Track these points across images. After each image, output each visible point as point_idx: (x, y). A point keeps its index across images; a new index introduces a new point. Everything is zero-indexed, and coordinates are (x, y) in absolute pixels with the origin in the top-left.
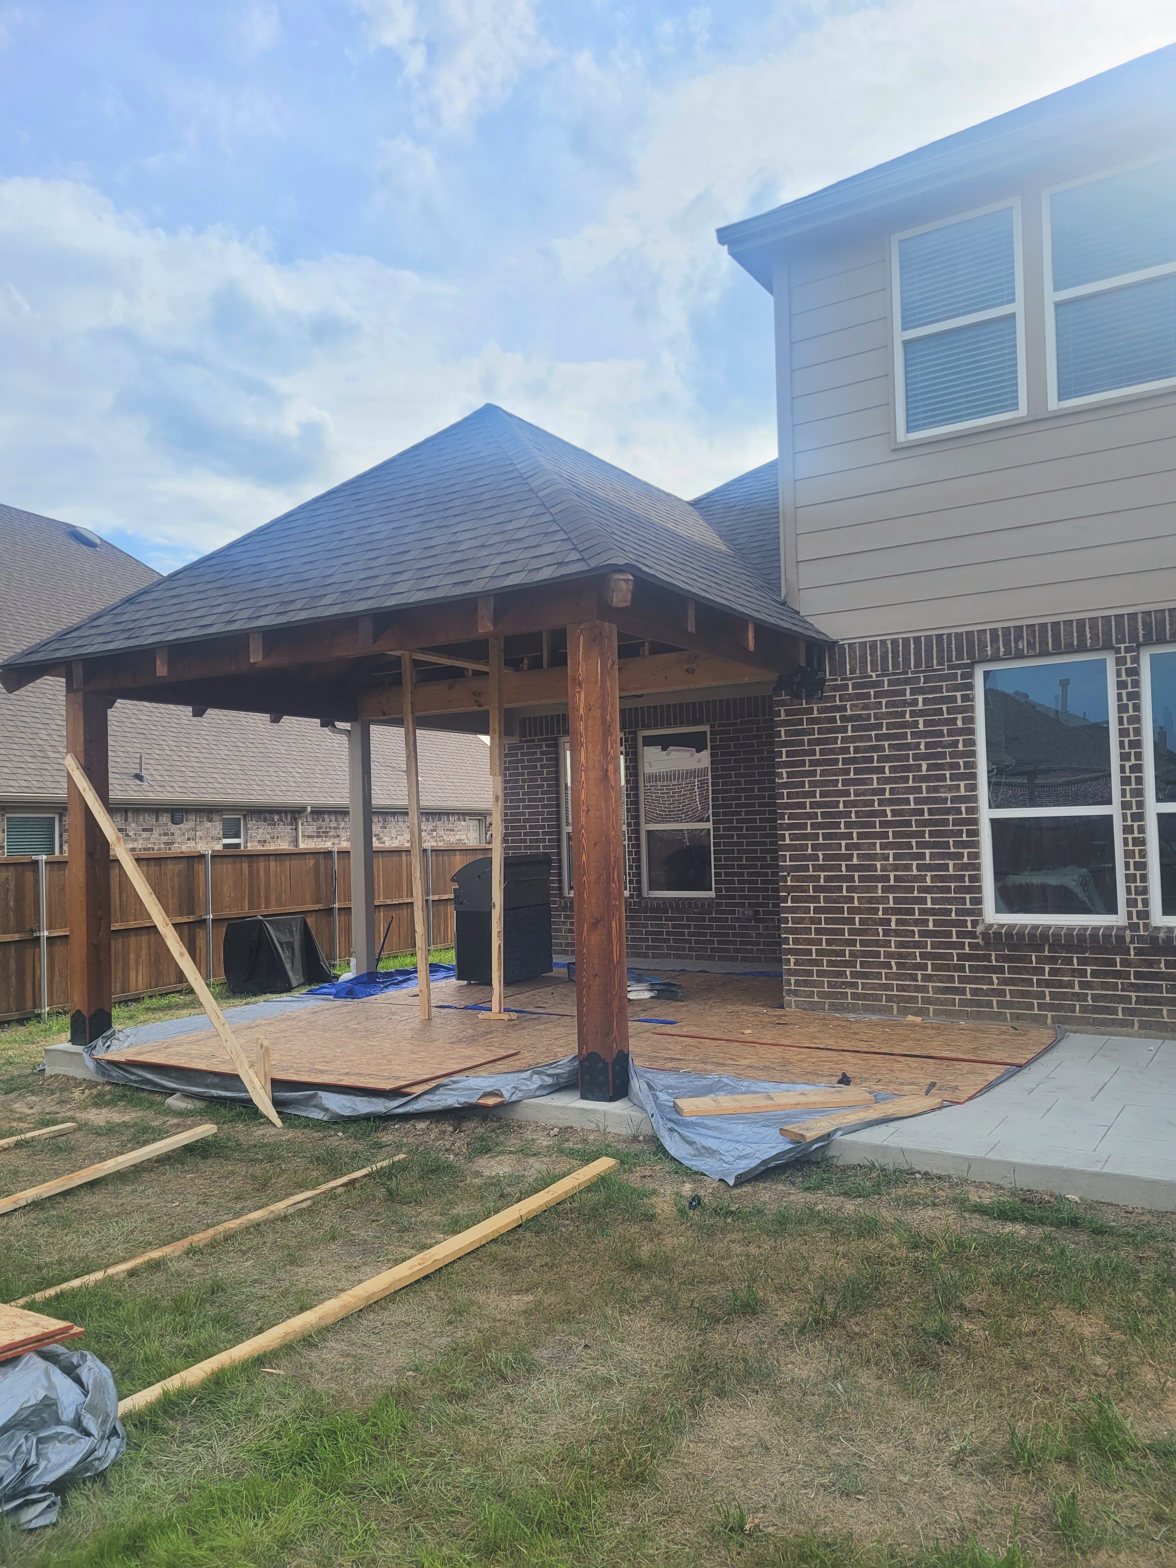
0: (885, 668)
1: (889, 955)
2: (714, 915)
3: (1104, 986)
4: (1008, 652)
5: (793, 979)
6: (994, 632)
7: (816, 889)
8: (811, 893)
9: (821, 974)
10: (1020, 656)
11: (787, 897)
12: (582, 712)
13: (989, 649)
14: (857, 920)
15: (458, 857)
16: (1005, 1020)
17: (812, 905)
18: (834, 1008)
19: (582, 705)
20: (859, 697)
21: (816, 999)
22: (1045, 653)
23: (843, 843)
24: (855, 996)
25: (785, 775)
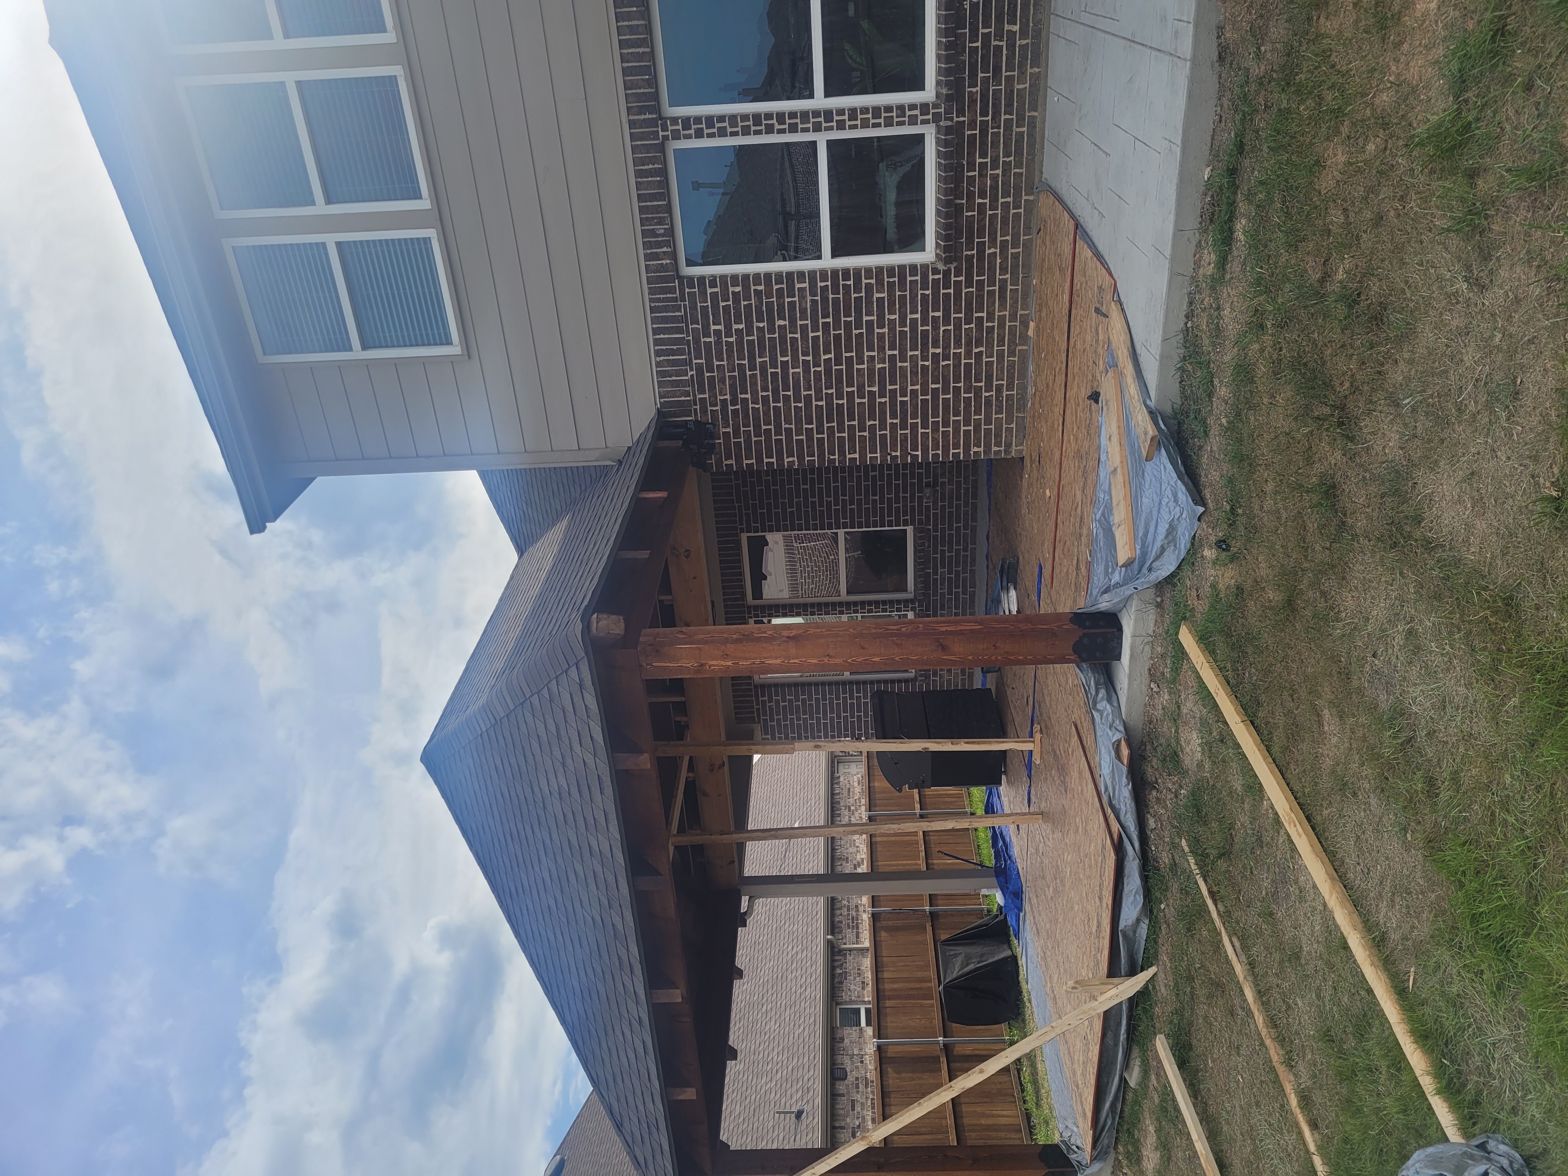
0: (683, 362)
1: (968, 355)
2: (931, 527)
3: (995, 144)
4: (667, 244)
5: (994, 449)
6: (648, 257)
7: (904, 426)
8: (908, 431)
9: (988, 421)
10: (671, 232)
11: (912, 456)
12: (729, 663)
13: (664, 262)
14: (934, 386)
15: (876, 784)
16: (1031, 240)
17: (920, 431)
18: (1022, 407)
19: (723, 663)
20: (712, 388)
21: (1013, 425)
22: (669, 209)
23: (857, 401)
24: (1010, 387)
25: (791, 459)
